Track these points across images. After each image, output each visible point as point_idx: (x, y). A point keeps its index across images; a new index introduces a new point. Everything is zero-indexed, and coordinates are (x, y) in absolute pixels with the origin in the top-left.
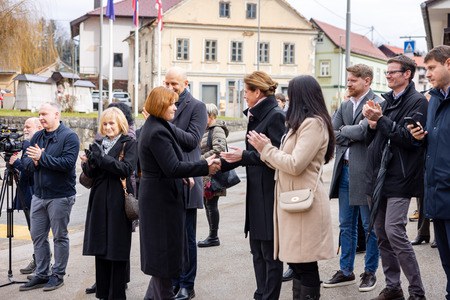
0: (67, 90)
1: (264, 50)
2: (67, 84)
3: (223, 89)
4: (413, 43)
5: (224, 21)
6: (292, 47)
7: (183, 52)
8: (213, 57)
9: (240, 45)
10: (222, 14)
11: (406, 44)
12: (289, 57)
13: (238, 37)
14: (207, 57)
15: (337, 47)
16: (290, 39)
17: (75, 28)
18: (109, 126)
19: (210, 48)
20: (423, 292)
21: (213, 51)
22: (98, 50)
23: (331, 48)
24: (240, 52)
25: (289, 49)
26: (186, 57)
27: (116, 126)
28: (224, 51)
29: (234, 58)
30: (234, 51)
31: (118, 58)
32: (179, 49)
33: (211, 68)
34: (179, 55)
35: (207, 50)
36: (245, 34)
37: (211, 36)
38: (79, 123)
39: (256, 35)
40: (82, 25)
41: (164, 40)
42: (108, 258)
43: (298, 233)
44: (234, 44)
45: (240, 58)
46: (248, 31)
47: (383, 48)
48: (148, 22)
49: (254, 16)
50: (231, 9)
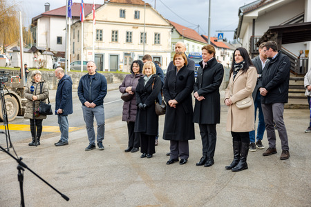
0: (40, 57)
1: (143, 37)
2: (39, 53)
3: (121, 58)
4: (222, 34)
5: (122, 20)
6: (159, 35)
7: (99, 37)
8: (116, 40)
9: (131, 33)
10: (121, 16)
11: (219, 34)
12: (157, 40)
13: (130, 29)
14: (113, 40)
15: (181, 36)
16: (158, 30)
17: (35, 22)
18: (148, 70)
19: (115, 34)
20: (288, 148)
21: (116, 36)
22: (47, 34)
23: (178, 36)
24: (131, 37)
25: (157, 36)
26: (101, 39)
27: (151, 70)
28: (122, 37)
29: (127, 41)
30: (128, 37)
31: (59, 40)
32: (97, 35)
33: (114, 45)
34: (97, 38)
35: (113, 36)
36: (134, 27)
37: (115, 28)
39: (139, 28)
40: (39, 20)
41: (88, 30)
42: (147, 134)
44: (128, 33)
45: (131, 41)
46: (136, 26)
48: (78, 19)
49: (139, 18)
50: (126, 13)
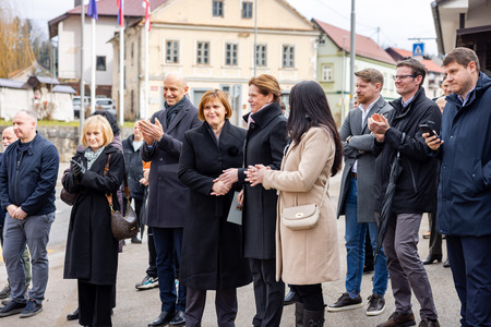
0: (45, 96)
1: (261, 53)
2: (44, 90)
4: (422, 46)
5: (218, 21)
6: (292, 49)
7: (172, 54)
8: (206, 60)
9: (235, 47)
10: (215, 13)
11: (415, 46)
12: (288, 60)
13: (232, 38)
14: (199, 60)
15: (341, 49)
16: (289, 40)
17: (53, 28)
18: (93, 137)
19: (203, 50)
20: (436, 316)
21: (206, 53)
22: (79, 52)
23: (334, 50)
24: (235, 54)
25: (288, 51)
26: (176, 60)
27: (100, 136)
28: (217, 54)
29: (228, 62)
30: (228, 54)
31: (101, 61)
32: (169, 52)
33: (203, 72)
34: (169, 58)
35: (199, 53)
36: (240, 35)
37: (204, 37)
38: (58, 132)
39: (252, 36)
40: (61, 25)
41: (152, 41)
42: (93, 282)
43: (301, 253)
44: (229, 47)
45: (235, 61)
46: (244, 32)
47: (389, 51)
48: (134, 22)
49: (250, 15)
50: (225, 8)
